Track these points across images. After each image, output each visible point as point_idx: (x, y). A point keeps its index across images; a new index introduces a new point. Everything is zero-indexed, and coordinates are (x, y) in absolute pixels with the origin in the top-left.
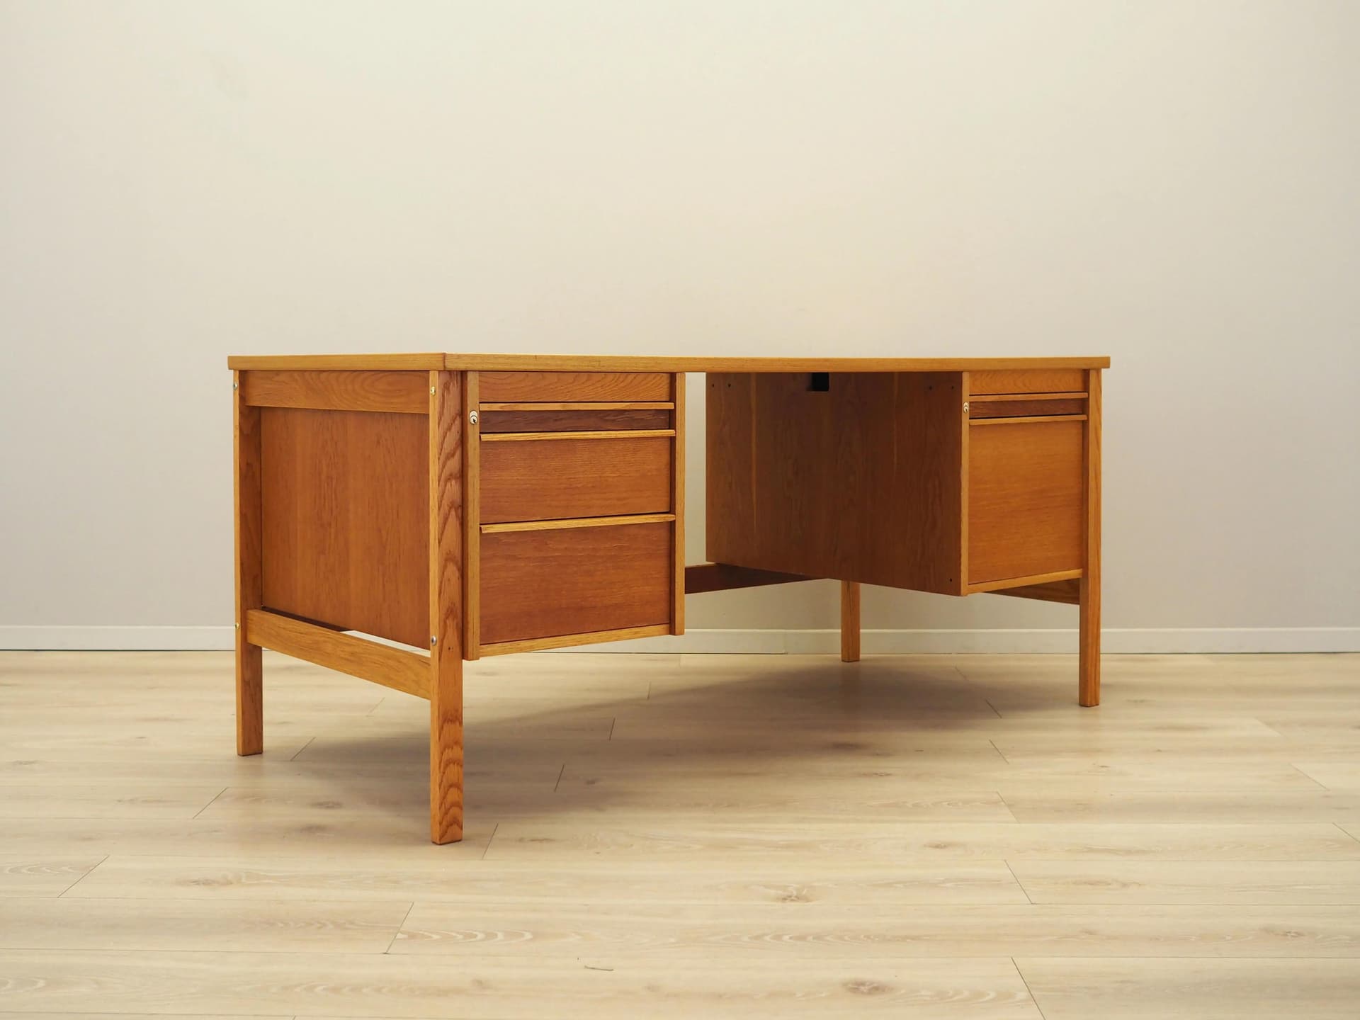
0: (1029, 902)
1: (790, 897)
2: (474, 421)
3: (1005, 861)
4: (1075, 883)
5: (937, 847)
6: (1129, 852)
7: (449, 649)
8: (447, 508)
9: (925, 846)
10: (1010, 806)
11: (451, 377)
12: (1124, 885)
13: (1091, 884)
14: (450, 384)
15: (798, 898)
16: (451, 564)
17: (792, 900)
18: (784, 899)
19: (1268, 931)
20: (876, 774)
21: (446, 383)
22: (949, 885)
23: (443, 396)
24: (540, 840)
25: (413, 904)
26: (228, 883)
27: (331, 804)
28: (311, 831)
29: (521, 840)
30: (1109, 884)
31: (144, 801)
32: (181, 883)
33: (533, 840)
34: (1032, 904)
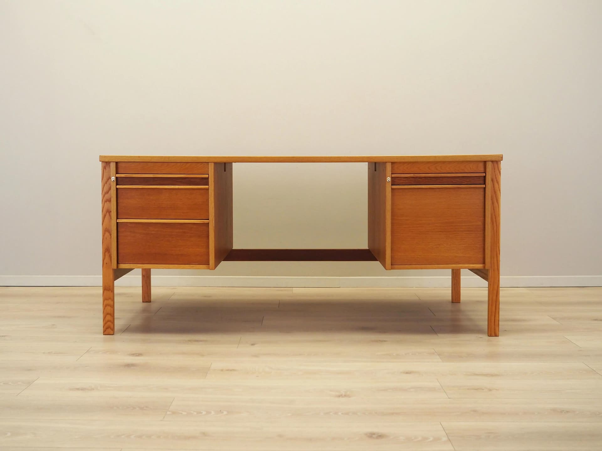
0: (448, 398)
1: (342, 395)
2: (113, 180)
3: (437, 379)
4: (468, 389)
5: (407, 373)
6: (492, 375)
7: (107, 263)
8: (105, 212)
9: (401, 373)
10: (439, 355)
11: (107, 164)
12: (490, 390)
13: (476, 390)
14: (106, 167)
15: (345, 396)
16: (107, 233)
17: (343, 397)
18: (339, 396)
19: (554, 411)
20: (380, 341)
21: (104, 167)
22: (412, 390)
23: (103, 171)
24: (231, 370)
25: (174, 399)
26: (92, 389)
27: (137, 354)
28: (129, 366)
29: (222, 370)
30: (483, 390)
31: (55, 353)
32: (71, 389)
33: (228, 370)
34: (449, 398)
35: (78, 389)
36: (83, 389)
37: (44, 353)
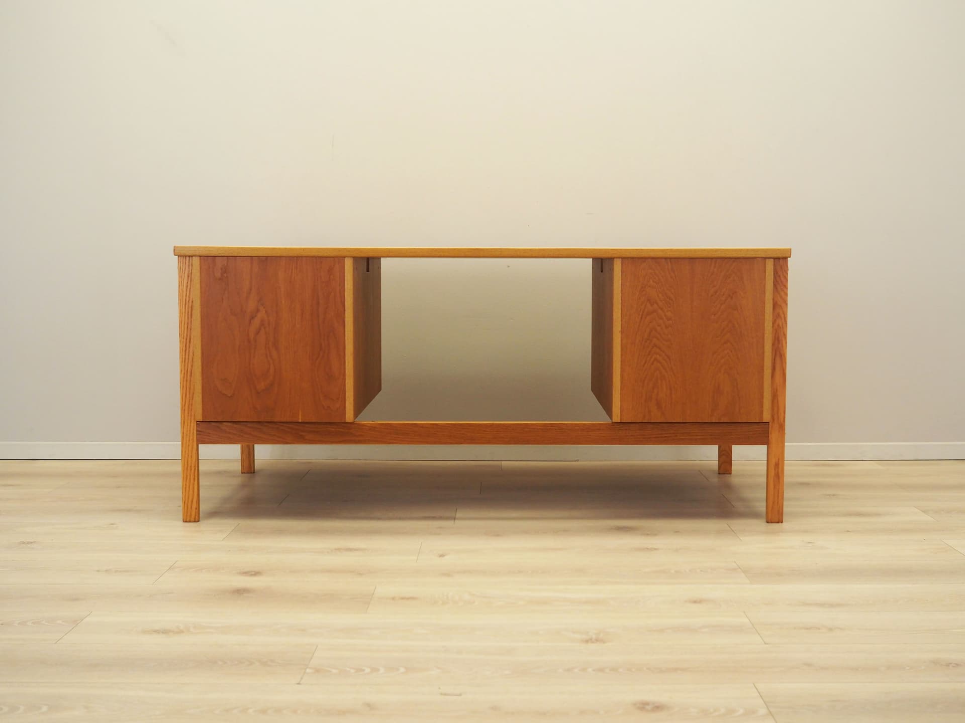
0: (763, 643)
1: (591, 639)
3: (744, 612)
5: (695, 602)
6: (832, 605)
9: (686, 601)
10: (745, 572)
12: (831, 629)
13: (808, 629)
15: (597, 640)
17: (593, 642)
18: (587, 641)
19: (935, 663)
20: (648, 549)
22: (704, 630)
24: (408, 599)
25: (317, 646)
26: (180, 632)
27: (253, 573)
28: (240, 592)
29: (393, 599)
30: (819, 629)
31: (116, 571)
32: (144, 632)
33: (403, 598)
34: (765, 644)
35: (157, 632)
36: (165, 632)
37: (98, 571)
